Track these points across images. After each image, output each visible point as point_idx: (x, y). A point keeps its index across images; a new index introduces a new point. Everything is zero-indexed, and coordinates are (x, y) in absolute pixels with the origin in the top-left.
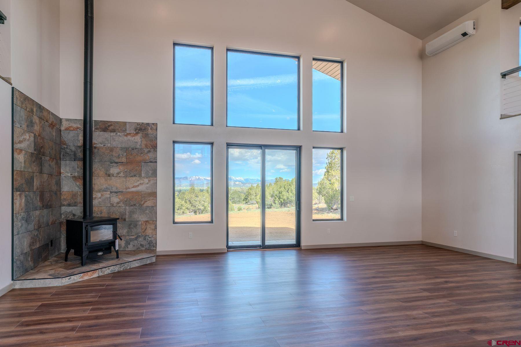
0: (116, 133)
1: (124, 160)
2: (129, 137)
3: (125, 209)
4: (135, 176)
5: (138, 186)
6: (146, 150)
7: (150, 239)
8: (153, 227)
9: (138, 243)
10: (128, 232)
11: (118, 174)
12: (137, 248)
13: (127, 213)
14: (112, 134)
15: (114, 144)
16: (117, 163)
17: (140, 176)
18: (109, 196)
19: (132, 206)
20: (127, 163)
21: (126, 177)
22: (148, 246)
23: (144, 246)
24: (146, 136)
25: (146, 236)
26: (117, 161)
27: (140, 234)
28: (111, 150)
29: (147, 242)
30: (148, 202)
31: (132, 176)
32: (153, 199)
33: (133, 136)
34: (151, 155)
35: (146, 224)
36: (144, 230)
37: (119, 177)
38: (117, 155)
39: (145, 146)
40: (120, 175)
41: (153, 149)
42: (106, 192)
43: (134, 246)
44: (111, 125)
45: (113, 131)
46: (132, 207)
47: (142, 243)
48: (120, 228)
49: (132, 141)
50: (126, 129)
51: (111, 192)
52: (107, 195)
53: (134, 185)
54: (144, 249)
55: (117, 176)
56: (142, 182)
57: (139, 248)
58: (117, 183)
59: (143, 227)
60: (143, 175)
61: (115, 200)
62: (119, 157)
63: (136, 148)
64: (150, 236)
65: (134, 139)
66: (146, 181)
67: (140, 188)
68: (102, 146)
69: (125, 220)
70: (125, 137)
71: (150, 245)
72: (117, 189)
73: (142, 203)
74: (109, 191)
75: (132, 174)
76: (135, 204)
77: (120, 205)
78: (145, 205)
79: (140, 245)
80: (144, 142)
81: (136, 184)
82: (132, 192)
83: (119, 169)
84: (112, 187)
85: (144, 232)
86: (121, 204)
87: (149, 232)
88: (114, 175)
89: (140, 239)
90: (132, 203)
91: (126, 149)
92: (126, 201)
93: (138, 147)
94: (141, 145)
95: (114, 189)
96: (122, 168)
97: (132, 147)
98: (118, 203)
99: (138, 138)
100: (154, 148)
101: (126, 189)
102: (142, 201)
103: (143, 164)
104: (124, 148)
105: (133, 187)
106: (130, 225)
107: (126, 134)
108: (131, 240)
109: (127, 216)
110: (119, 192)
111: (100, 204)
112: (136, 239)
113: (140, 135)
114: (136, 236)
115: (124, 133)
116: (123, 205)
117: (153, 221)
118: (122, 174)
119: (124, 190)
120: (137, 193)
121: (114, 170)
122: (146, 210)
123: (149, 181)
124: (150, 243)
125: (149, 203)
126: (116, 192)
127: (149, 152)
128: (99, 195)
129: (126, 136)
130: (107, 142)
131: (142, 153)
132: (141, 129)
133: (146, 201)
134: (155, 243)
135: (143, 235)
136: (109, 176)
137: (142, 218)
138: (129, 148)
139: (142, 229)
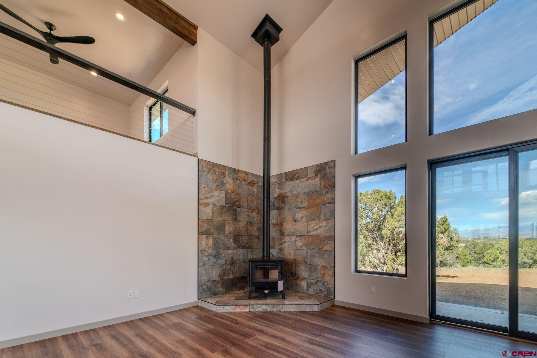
0: (300, 180)
1: (306, 204)
2: (310, 181)
3: (307, 253)
4: (315, 219)
5: (317, 229)
6: (324, 191)
7: (329, 286)
8: (331, 273)
9: (317, 288)
10: (309, 275)
11: (302, 218)
12: (317, 293)
13: (309, 257)
14: (298, 181)
15: (299, 190)
16: (300, 208)
17: (319, 219)
18: (295, 240)
19: (312, 249)
20: (309, 207)
21: (307, 220)
22: (326, 293)
23: (323, 292)
24: (324, 176)
25: (324, 282)
26: (301, 206)
27: (319, 279)
28: (297, 196)
29: (326, 288)
30: (326, 246)
31: (312, 220)
32: (331, 243)
33: (314, 179)
34: (329, 196)
35: (324, 269)
36: (323, 275)
37: (303, 221)
38: (301, 201)
39: (324, 187)
40: (303, 220)
41: (331, 189)
42: (293, 236)
43: (314, 290)
44: (297, 173)
45: (298, 178)
46: (312, 251)
47: (321, 288)
48: (303, 271)
49: (313, 184)
50: (307, 174)
51: (297, 236)
52: (294, 238)
53: (314, 228)
54: (323, 295)
55: (301, 221)
56: (321, 225)
57: (318, 293)
58: (301, 227)
59: (322, 272)
60: (322, 218)
61: (299, 243)
62: (302, 202)
63: (316, 191)
64: (328, 283)
65: (314, 182)
66: (325, 223)
67: (319, 232)
68: (290, 194)
69: (306, 263)
70: (307, 182)
71: (328, 292)
72: (300, 233)
73: (321, 247)
74: (295, 235)
75: (313, 218)
76: (315, 247)
77: (302, 248)
78: (323, 249)
79: (319, 290)
80: (323, 183)
81: (316, 228)
82: (313, 236)
83: (302, 214)
84: (297, 232)
85: (322, 277)
86: (304, 248)
87: (327, 278)
88: (299, 220)
89: (319, 284)
90: (313, 247)
91: (307, 194)
92: (307, 245)
93: (317, 189)
94: (320, 187)
95: (299, 234)
96: (304, 212)
97: (312, 190)
98: (301, 247)
99: (317, 181)
100: (332, 187)
101: (308, 232)
102: (321, 244)
103: (322, 206)
104: (306, 193)
105: (314, 230)
106: (311, 269)
107: (307, 178)
108: (312, 284)
109: (308, 260)
110: (302, 236)
111: (289, 247)
112: (316, 283)
113: (319, 177)
114: (315, 281)
115: (306, 178)
116: (305, 249)
117: (331, 267)
118: (304, 219)
119: (306, 235)
120: (317, 236)
121: (299, 215)
122: (325, 255)
123: (327, 223)
124: (328, 290)
125: (327, 248)
126: (300, 236)
127: (327, 192)
128: (288, 239)
129: (307, 180)
130: (293, 190)
131: (320, 195)
132: (320, 171)
133: (324, 245)
134: (333, 291)
135: (322, 281)
136: (295, 221)
137: (321, 263)
138: (309, 192)
139: (321, 274)
